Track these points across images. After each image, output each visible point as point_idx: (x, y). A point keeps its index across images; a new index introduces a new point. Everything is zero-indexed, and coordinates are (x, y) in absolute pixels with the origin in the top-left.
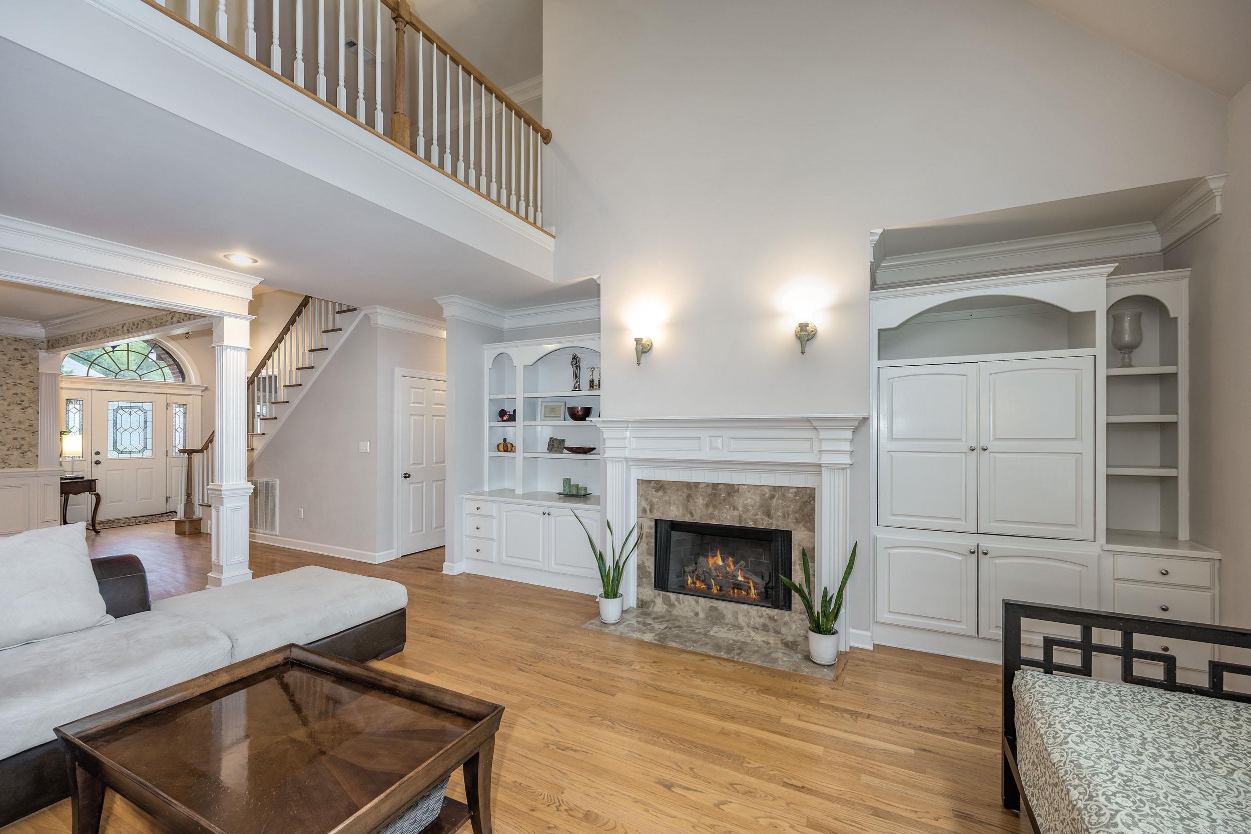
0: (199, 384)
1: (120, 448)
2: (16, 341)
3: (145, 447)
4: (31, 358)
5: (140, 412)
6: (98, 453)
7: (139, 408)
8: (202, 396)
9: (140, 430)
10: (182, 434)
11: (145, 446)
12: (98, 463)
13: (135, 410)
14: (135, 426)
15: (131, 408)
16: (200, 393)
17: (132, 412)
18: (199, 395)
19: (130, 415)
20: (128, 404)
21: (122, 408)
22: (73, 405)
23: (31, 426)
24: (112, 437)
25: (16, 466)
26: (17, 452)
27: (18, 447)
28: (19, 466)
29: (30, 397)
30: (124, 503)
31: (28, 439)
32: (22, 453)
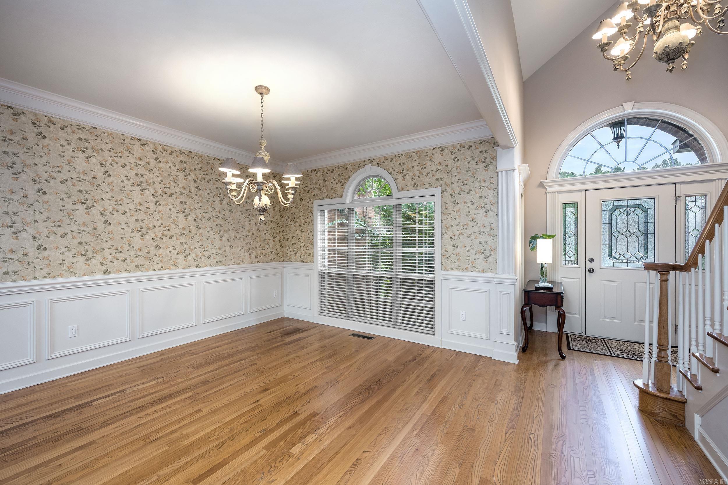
1: (616, 255)
2: (481, 143)
3: (646, 256)
4: (491, 158)
5: (639, 211)
6: (591, 261)
7: (638, 206)
9: (639, 234)
12: (592, 271)
13: (633, 209)
14: (633, 229)
15: (628, 207)
17: (629, 212)
19: (627, 215)
20: (625, 203)
21: (617, 207)
22: (569, 209)
23: (491, 229)
24: (606, 243)
25: (481, 270)
26: (481, 257)
27: (482, 251)
28: (483, 270)
29: (491, 199)
30: (619, 321)
31: (489, 243)
32: (485, 258)
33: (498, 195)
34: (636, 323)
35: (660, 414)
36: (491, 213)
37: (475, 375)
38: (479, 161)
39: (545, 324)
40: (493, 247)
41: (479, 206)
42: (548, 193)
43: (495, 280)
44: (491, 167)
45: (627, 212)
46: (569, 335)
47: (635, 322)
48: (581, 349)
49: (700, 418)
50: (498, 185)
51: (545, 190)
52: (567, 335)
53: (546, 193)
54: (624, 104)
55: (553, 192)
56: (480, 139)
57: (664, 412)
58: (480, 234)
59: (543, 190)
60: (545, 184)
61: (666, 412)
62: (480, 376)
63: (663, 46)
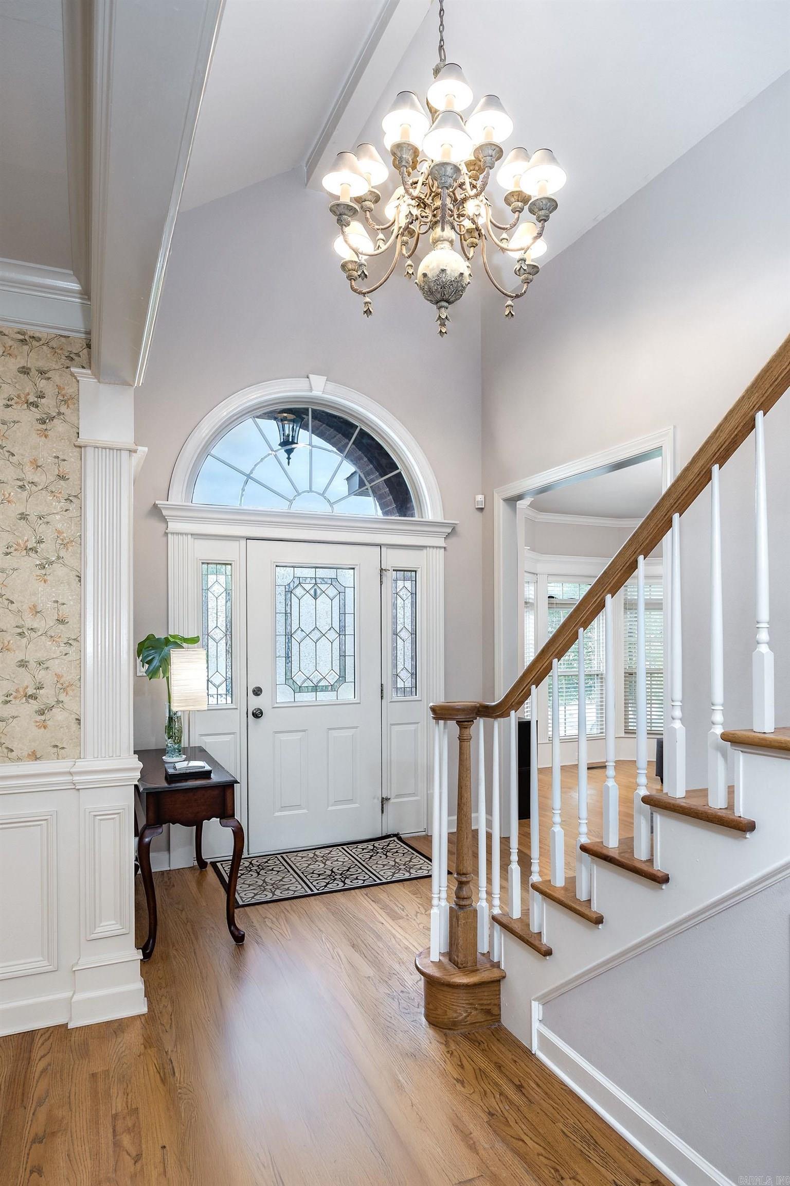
0: (440, 519)
1: (299, 679)
2: (23, 341)
3: (342, 677)
4: (60, 397)
5: (332, 592)
6: (257, 692)
7: (331, 582)
8: (445, 548)
9: (333, 635)
10: (408, 644)
11: (342, 674)
12: (258, 714)
13: (323, 587)
14: (324, 626)
15: (316, 581)
16: (441, 542)
17: (319, 592)
18: (440, 547)
19: (315, 597)
20: (312, 573)
21: (299, 581)
22: (214, 577)
23: (61, 621)
24: (282, 653)
25: (25, 754)
26: (28, 709)
27: (30, 691)
28: (34, 753)
29: (59, 526)
30: (305, 811)
31: (55, 665)
32: (41, 712)
33: (81, 516)
34: (330, 808)
35: (468, 1018)
36: (59, 571)
37: (38, 1140)
38: (19, 397)
39: (166, 853)
40: (67, 678)
41: (18, 544)
42: (173, 533)
43: (76, 778)
44: (59, 426)
45: (315, 591)
46: (218, 864)
47: (328, 806)
48: (257, 897)
49: (541, 1007)
50: (81, 488)
51: (164, 526)
52: (214, 864)
53: (166, 534)
54: (311, 376)
55: (182, 534)
56: (24, 327)
57: (474, 1012)
58: (21, 634)
59: (161, 526)
60: (165, 513)
61: (476, 1009)
62: (53, 1134)
63: (438, 266)
